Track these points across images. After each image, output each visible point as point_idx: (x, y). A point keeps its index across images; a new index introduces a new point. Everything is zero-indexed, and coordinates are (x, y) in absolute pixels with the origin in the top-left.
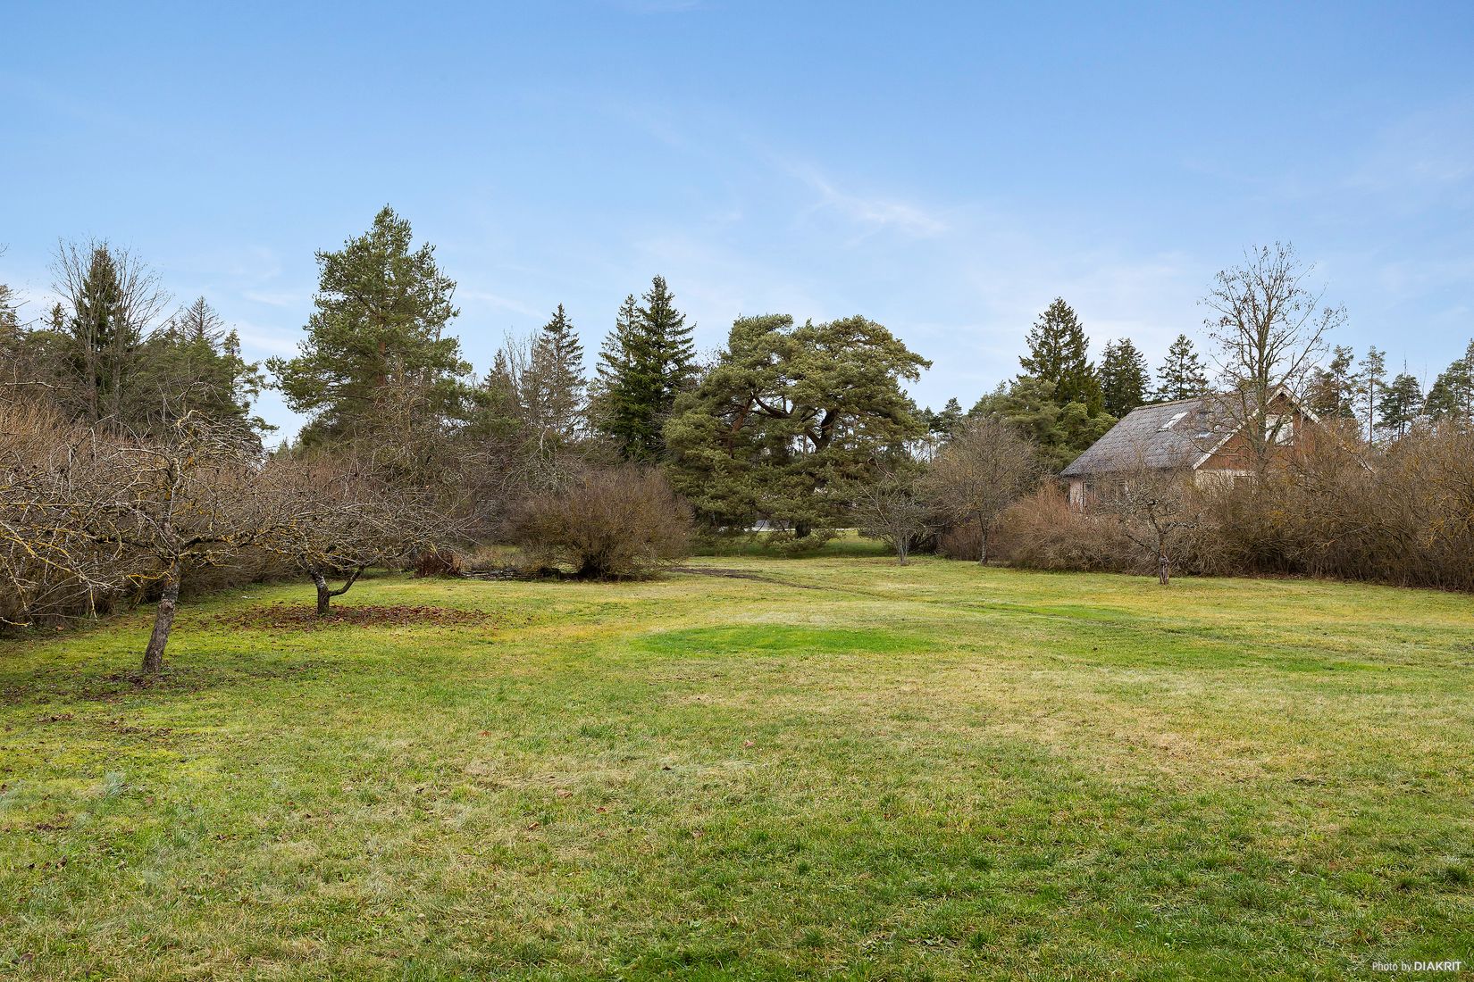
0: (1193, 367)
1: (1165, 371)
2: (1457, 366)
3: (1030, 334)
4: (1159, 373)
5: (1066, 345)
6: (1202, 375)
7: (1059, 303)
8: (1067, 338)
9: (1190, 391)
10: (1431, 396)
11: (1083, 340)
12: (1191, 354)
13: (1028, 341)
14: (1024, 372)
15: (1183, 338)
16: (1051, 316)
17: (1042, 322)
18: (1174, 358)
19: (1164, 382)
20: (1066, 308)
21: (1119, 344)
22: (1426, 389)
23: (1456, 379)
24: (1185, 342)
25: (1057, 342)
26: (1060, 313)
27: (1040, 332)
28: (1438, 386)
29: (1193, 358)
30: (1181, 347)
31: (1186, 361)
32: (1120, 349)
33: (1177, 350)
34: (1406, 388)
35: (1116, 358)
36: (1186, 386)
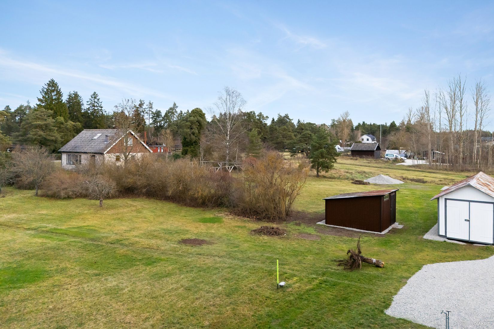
0: (98, 102)
1: (89, 103)
2: (171, 109)
3: (41, 90)
4: (87, 103)
5: (55, 95)
6: (101, 105)
7: (52, 81)
8: (55, 93)
9: (97, 110)
10: (164, 116)
11: (61, 94)
12: (98, 98)
13: (41, 92)
14: (39, 103)
15: (95, 93)
16: (49, 85)
17: (46, 87)
18: (92, 99)
19: (89, 106)
20: (55, 83)
21: (73, 93)
22: (163, 114)
23: (170, 112)
24: (96, 94)
25: (51, 94)
26: (52, 84)
27: (45, 90)
28: (166, 114)
29: (98, 99)
30: (95, 96)
31: (96, 100)
32: (73, 94)
33: (93, 97)
34: (158, 114)
35: (72, 97)
36: (96, 108)
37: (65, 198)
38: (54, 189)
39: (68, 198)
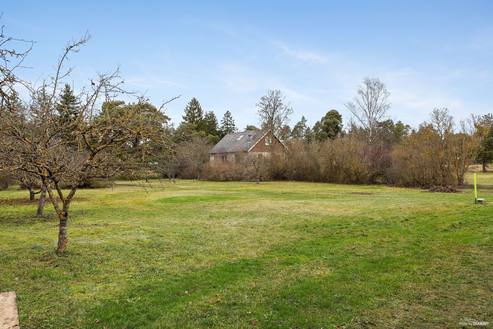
0: (231, 121)
1: (223, 122)
2: (299, 123)
3: (185, 109)
4: (221, 122)
5: (196, 113)
6: (234, 123)
7: (194, 100)
8: (197, 111)
9: (230, 128)
10: (293, 131)
11: (202, 111)
12: (230, 116)
13: (185, 111)
14: (184, 121)
15: (228, 112)
16: (191, 104)
17: (189, 105)
18: (225, 118)
19: (223, 125)
20: (196, 101)
21: (209, 113)
22: (292, 128)
23: (299, 127)
24: (229, 113)
25: (194, 112)
26: (194, 102)
27: (189, 109)
28: (294, 128)
29: (231, 118)
30: (228, 114)
31: (229, 119)
32: (209, 114)
33: (226, 115)
34: (287, 128)
35: (208, 117)
36: (229, 126)
37: (223, 181)
38: (214, 174)
39: (227, 180)
